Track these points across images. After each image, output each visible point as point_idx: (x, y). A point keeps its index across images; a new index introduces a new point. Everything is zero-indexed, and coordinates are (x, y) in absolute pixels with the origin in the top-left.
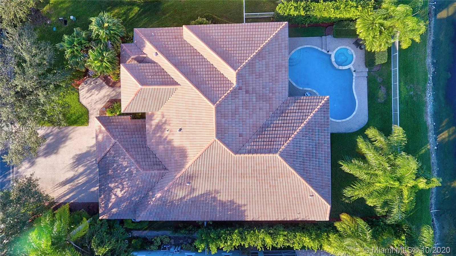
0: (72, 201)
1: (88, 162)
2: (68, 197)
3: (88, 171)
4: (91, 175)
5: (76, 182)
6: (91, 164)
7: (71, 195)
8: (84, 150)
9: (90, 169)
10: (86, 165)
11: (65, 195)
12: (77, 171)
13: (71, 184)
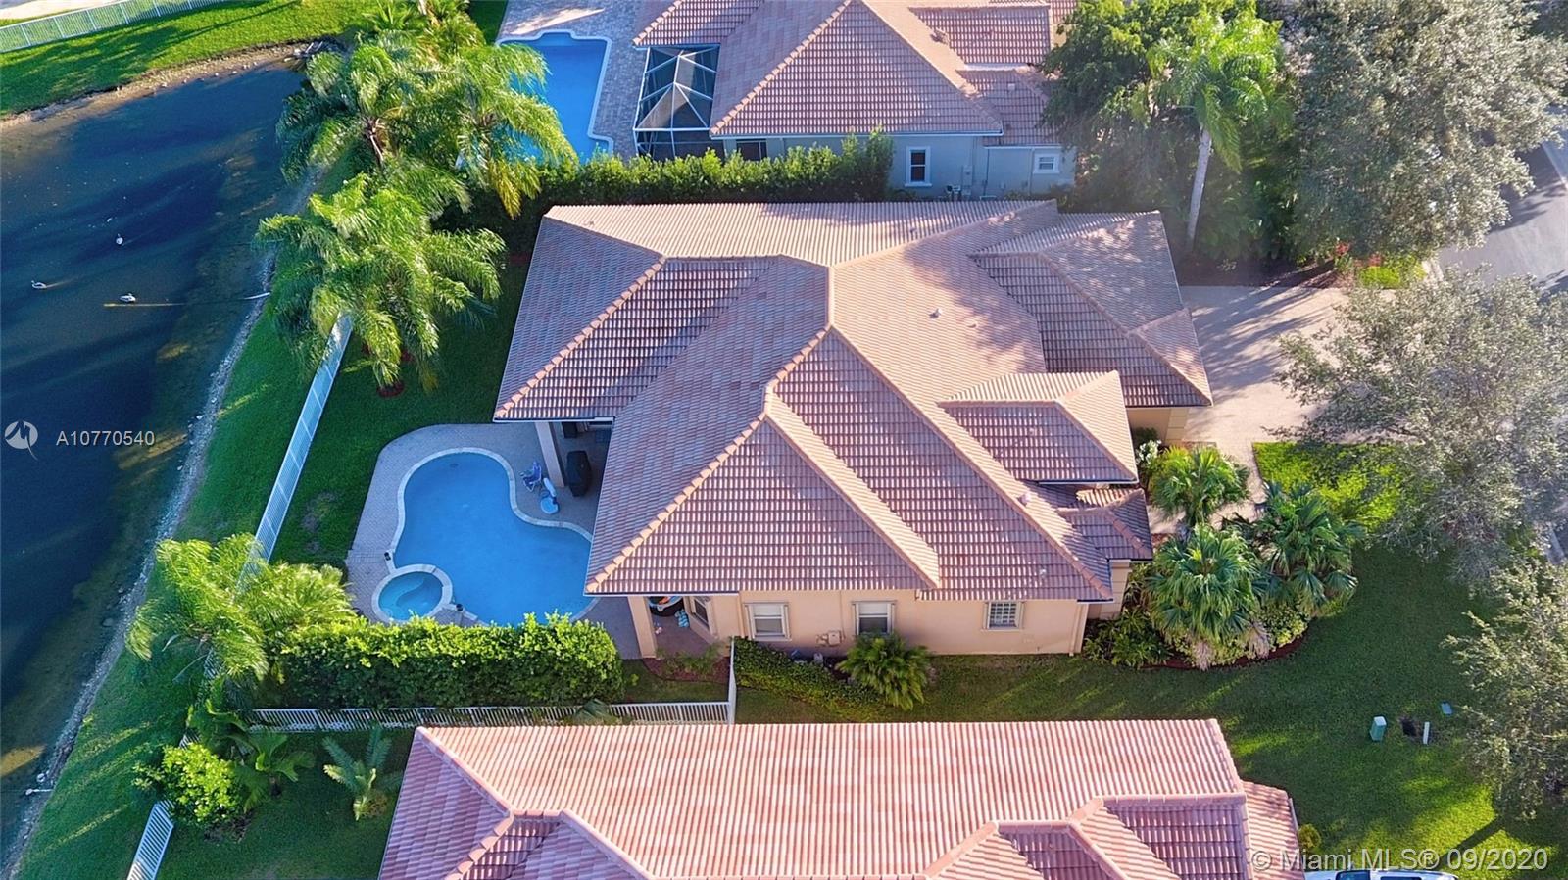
0: (1264, 289)
1: (1233, 365)
2: (1279, 297)
3: (1229, 346)
4: (1217, 338)
5: (1262, 326)
6: (1225, 361)
7: (1270, 301)
8: (1251, 390)
9: (1224, 350)
10: (1240, 358)
11: (1290, 300)
12: (1265, 348)
13: (1275, 322)
